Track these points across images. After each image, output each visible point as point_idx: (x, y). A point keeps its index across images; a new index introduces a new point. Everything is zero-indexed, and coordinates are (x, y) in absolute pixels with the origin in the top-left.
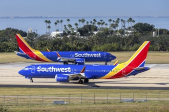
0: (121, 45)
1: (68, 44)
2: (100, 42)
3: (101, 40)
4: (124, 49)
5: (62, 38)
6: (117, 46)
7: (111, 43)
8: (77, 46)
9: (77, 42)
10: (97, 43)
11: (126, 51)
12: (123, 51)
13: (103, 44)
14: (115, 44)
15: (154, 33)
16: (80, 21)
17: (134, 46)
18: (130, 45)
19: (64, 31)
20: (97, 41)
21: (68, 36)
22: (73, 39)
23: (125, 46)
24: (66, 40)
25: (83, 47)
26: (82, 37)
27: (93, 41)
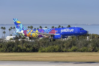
0: (62, 47)
1: (19, 46)
2: (45, 45)
3: (45, 43)
4: (64, 50)
5: (14, 41)
6: (59, 48)
7: (54, 45)
8: (27, 48)
9: (26, 44)
10: (42, 45)
11: (66, 51)
12: (63, 51)
13: (47, 46)
14: (57, 46)
15: (88, 37)
16: (29, 27)
17: (72, 48)
18: (69, 47)
19: (16, 36)
20: (43, 44)
21: (20, 40)
22: (23, 42)
23: (65, 48)
24: (18, 43)
25: (31, 48)
26: (31, 40)
27: (39, 43)
